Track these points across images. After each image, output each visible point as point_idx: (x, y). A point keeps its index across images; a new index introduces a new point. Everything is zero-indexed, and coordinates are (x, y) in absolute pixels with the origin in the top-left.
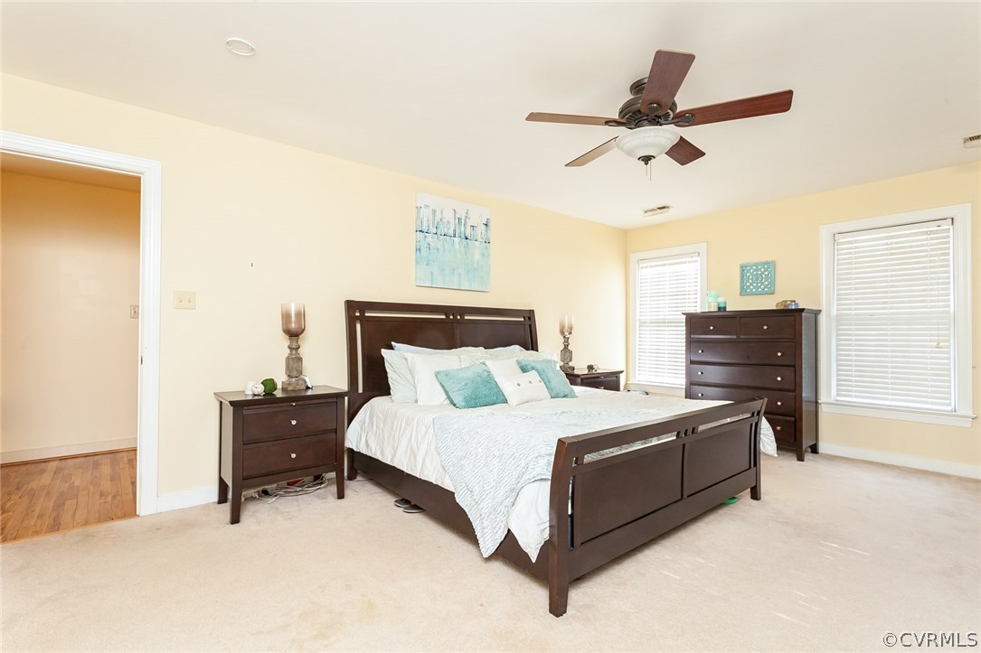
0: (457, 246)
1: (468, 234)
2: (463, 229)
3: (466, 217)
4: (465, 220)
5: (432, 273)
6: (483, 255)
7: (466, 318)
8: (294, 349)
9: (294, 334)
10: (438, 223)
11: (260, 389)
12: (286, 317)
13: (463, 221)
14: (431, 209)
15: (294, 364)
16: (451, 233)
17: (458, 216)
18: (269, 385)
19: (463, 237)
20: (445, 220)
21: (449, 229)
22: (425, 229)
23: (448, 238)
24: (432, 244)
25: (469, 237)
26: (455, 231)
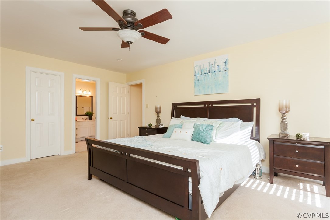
0: (210, 76)
1: (215, 70)
2: (213, 68)
3: (215, 63)
4: (214, 64)
5: (200, 90)
6: (224, 76)
7: (213, 106)
8: (158, 116)
9: (158, 113)
10: (202, 70)
11: (147, 125)
12: (156, 108)
13: (213, 65)
14: (199, 66)
15: (158, 121)
16: (208, 72)
17: (210, 64)
18: (150, 125)
19: (213, 71)
20: (205, 68)
21: (207, 71)
22: (197, 74)
23: (206, 74)
24: (200, 79)
25: (216, 71)
26: (209, 71)
